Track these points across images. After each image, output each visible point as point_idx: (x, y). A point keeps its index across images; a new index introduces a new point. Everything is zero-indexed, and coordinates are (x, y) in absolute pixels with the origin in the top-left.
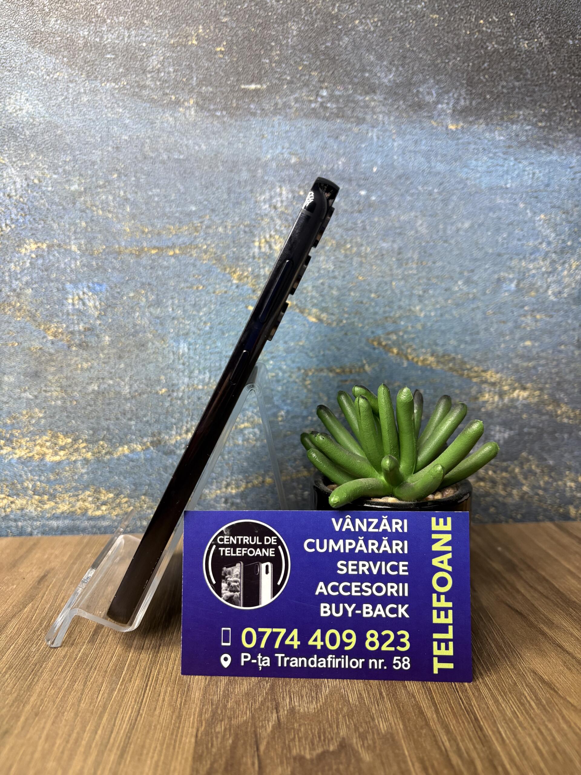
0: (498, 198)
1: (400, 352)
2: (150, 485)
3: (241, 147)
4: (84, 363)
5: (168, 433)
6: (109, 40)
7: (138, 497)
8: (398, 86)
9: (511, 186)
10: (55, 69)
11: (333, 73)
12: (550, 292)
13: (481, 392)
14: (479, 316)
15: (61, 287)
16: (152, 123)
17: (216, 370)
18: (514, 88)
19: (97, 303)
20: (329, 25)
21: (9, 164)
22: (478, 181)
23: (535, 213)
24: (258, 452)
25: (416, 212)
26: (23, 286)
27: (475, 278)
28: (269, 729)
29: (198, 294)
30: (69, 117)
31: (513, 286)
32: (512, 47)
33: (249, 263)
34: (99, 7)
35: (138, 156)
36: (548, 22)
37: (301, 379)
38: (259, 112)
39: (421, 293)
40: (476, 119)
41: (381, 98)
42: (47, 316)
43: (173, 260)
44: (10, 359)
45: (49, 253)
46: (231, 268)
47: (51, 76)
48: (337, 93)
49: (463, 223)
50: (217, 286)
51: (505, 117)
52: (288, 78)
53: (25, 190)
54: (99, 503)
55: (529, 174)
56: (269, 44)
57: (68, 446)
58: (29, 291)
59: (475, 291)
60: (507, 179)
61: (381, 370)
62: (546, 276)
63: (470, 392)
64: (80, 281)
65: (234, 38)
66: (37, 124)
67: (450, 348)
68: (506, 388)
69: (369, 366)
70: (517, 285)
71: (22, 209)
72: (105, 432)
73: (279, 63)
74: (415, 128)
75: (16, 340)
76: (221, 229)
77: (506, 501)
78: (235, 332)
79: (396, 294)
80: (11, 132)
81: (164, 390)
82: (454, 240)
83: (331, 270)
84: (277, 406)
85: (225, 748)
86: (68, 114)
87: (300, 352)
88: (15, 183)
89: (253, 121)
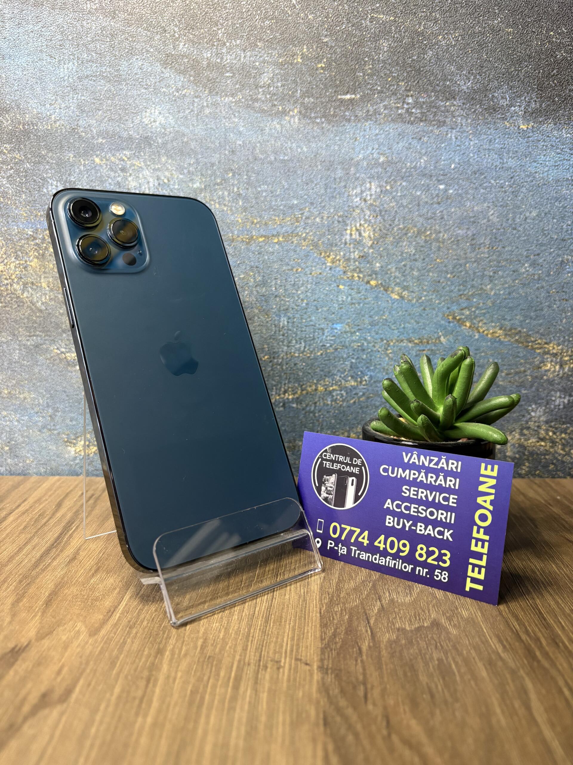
1: (473, 326)
3: (336, 148)
6: (228, 61)
8: (475, 92)
10: (183, 87)
11: (418, 82)
13: (543, 362)
14: (543, 295)
16: (262, 130)
17: (310, 341)
20: (415, 40)
21: (144, 167)
22: (546, 174)
24: (344, 412)
25: (489, 203)
27: (541, 261)
28: (376, 611)
29: (297, 275)
30: (194, 127)
33: (341, 248)
34: (220, 32)
35: (250, 158)
37: (383, 348)
38: (353, 118)
39: (491, 274)
40: (546, 120)
41: (460, 103)
43: (277, 246)
46: (326, 252)
47: (180, 92)
48: (421, 100)
49: (530, 213)
50: (314, 269)
51: (572, 117)
52: (379, 88)
53: (156, 188)
56: (363, 59)
59: (540, 272)
61: (455, 342)
63: (534, 362)
65: (333, 55)
66: (168, 133)
67: (517, 322)
68: (566, 358)
69: (444, 338)
73: (371, 75)
74: (490, 129)
76: (318, 220)
77: (564, 459)
78: (327, 308)
79: (470, 275)
80: (147, 140)
81: (266, 357)
82: (522, 227)
83: (412, 253)
84: (361, 372)
85: (343, 621)
86: (193, 125)
87: (384, 325)
88: (148, 182)
89: (348, 126)
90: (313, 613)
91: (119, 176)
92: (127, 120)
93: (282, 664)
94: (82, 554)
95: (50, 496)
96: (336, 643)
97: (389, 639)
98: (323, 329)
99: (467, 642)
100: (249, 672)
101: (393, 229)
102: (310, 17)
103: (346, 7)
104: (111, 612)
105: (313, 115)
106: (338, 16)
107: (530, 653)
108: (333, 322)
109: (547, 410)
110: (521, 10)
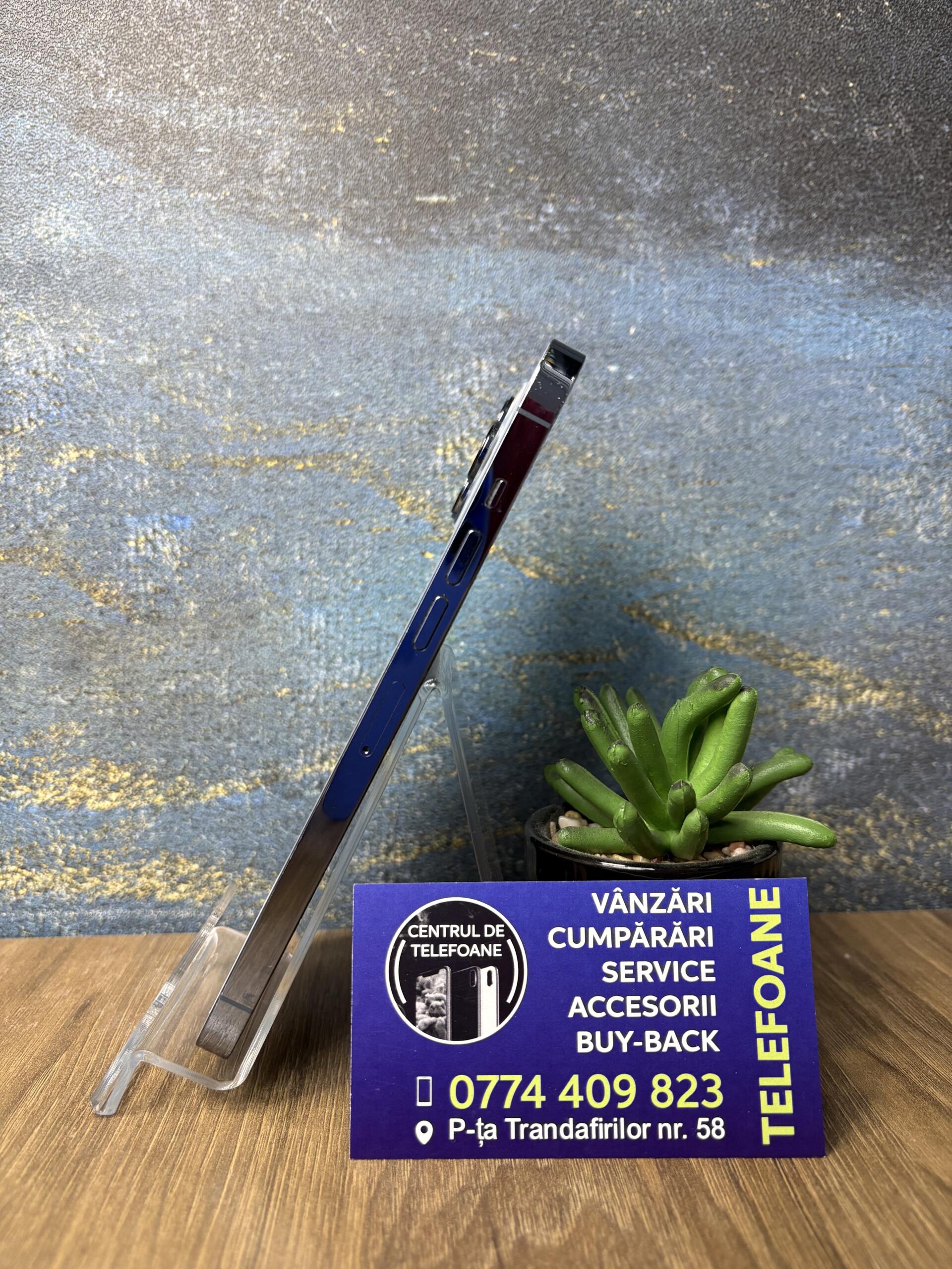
0: (833, 376)
1: (676, 627)
2: (259, 849)
3: (414, 294)
4: (154, 647)
5: (291, 762)
7: (240, 870)
8: (668, 198)
9: (854, 358)
10: (113, 170)
11: (564, 177)
12: (919, 529)
13: (807, 693)
14: (804, 567)
15: (116, 520)
16: (270, 257)
17: (372, 657)
18: (856, 201)
19: (177, 548)
20: (557, 101)
21: (35, 322)
22: (799, 349)
23: (893, 401)
24: (439, 794)
25: (700, 399)
26: (55, 520)
27: (797, 506)
29: (343, 532)
30: (136, 247)
31: (859, 518)
32: (852, 136)
33: (427, 483)
34: (186, 70)
35: (248, 308)
36: (910, 97)
37: (511, 671)
38: (443, 238)
39: (708, 530)
40: (796, 251)
41: (642, 217)
42: (93, 569)
43: (302, 477)
44: (30, 639)
45: (98, 466)
46: (397, 490)
47: (108, 180)
48: (570, 209)
49: (776, 418)
50: (375, 520)
51: (842, 248)
52: (492, 185)
53: (62, 364)
54: (174, 880)
55: (881, 339)
56: (461, 131)
57: (124, 784)
58: (64, 528)
59: (797, 527)
60: (846, 347)
61: (644, 658)
62: (912, 502)
63: (791, 694)
64: (148, 511)
65: (405, 122)
66: (84, 258)
67: (757, 620)
68: (849, 686)
69: (624, 650)
70: (865, 519)
71: (57, 395)
72: (186, 761)
74: (696, 265)
75: (41, 608)
76: (381, 428)
77: (851, 874)
78: (404, 595)
79: (668, 533)
80: (41, 270)
81: (285, 691)
82: (762, 444)
83: (560, 493)
84: (471, 716)
87: (511, 626)
88: (45, 352)
89: (435, 252)
102: (359, 50)
103: (428, 35)
106: (412, 50)
109: (818, 783)
110: (747, 52)
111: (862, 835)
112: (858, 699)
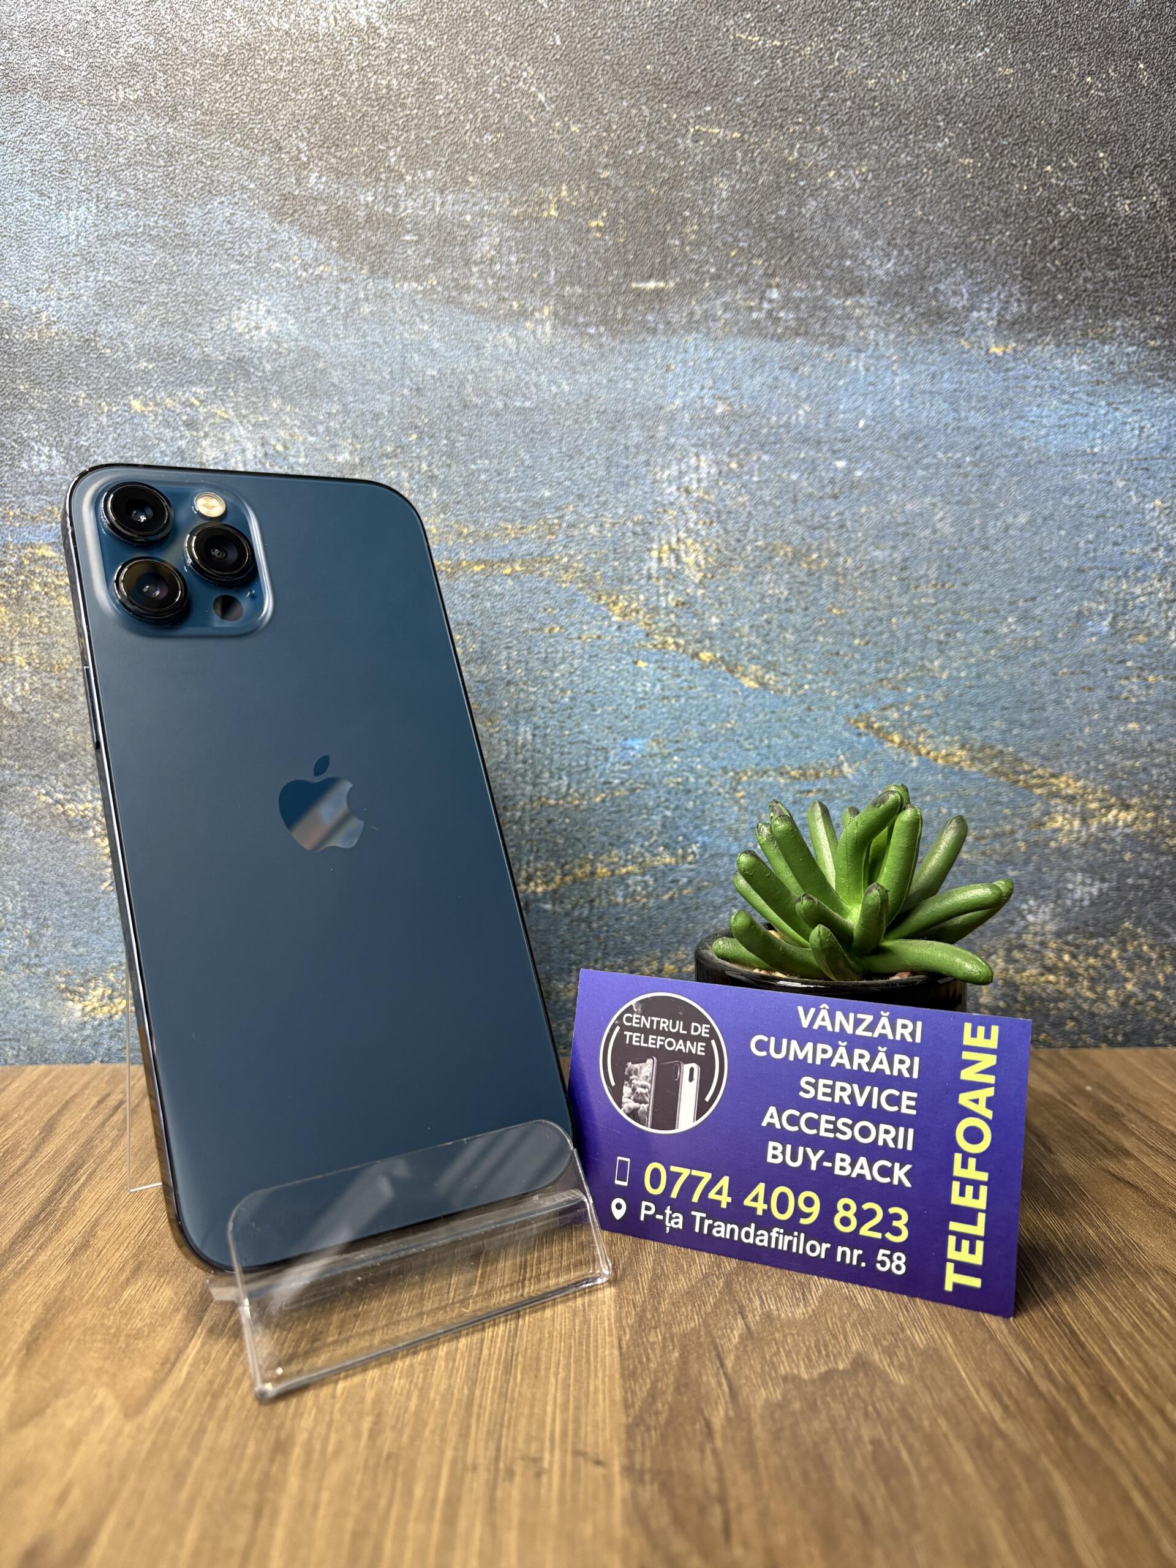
0: (1078, 470)
1: (906, 741)
3: (629, 386)
6: (410, 211)
8: (902, 281)
9: (1102, 450)
10: (316, 260)
11: (790, 260)
12: (1172, 636)
13: (1047, 813)
14: (1044, 678)
16: (478, 348)
17: (580, 773)
18: (1105, 281)
20: (783, 179)
21: (235, 420)
22: (1042, 442)
23: (1145, 496)
24: (650, 918)
25: (934, 496)
27: (1038, 612)
28: (736, 1340)
29: (552, 640)
30: (339, 339)
31: (1105, 623)
32: (1102, 211)
33: (641, 587)
34: (392, 153)
35: (454, 403)
36: (1166, 167)
37: (728, 786)
38: (661, 326)
39: (942, 637)
40: (1040, 336)
41: (873, 302)
43: (510, 582)
46: (609, 595)
47: (310, 271)
48: (796, 294)
49: (1015, 516)
50: (585, 627)
51: (1090, 332)
52: (713, 270)
55: (1132, 430)
56: (680, 213)
59: (1038, 633)
60: (1094, 439)
61: (871, 775)
62: (1165, 607)
63: (1030, 814)
65: (621, 205)
66: (285, 352)
67: (995, 734)
68: (1094, 806)
69: (850, 766)
70: (1112, 625)
73: (697, 245)
74: (931, 352)
76: (593, 529)
77: (1095, 1009)
78: (614, 707)
79: (898, 640)
80: (241, 366)
82: (1000, 544)
83: (783, 597)
84: (685, 836)
85: (669, 1363)
86: (336, 336)
87: (728, 740)
88: (243, 451)
89: (652, 343)
90: (604, 1347)
91: (182, 437)
92: (200, 325)
93: (546, 1465)
94: (103, 1234)
95: (28, 1109)
96: (657, 1413)
97: (767, 1400)
98: (605, 750)
99: (930, 1401)
100: (476, 1485)
101: (744, 548)
102: (573, 129)
103: (646, 111)
104: (169, 1363)
105: (581, 320)
106: (630, 127)
107: (1058, 1421)
108: (626, 734)
109: (1059, 910)
110: (988, 122)
111: (1108, 967)
112: (1104, 820)
